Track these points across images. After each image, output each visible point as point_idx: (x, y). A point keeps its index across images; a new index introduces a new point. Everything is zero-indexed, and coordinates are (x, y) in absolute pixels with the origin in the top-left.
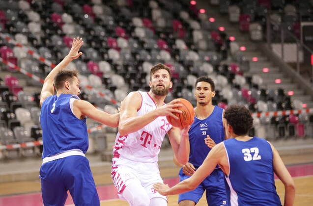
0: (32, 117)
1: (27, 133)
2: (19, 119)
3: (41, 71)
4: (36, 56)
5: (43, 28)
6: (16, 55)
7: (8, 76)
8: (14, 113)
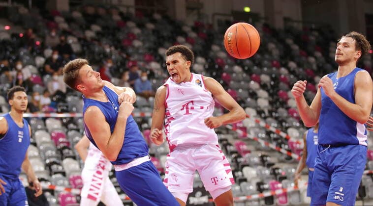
0: (258, 174)
1: (253, 187)
2: (246, 176)
3: (267, 137)
4: (262, 124)
5: (271, 103)
6: (246, 125)
7: (238, 141)
8: (242, 171)
